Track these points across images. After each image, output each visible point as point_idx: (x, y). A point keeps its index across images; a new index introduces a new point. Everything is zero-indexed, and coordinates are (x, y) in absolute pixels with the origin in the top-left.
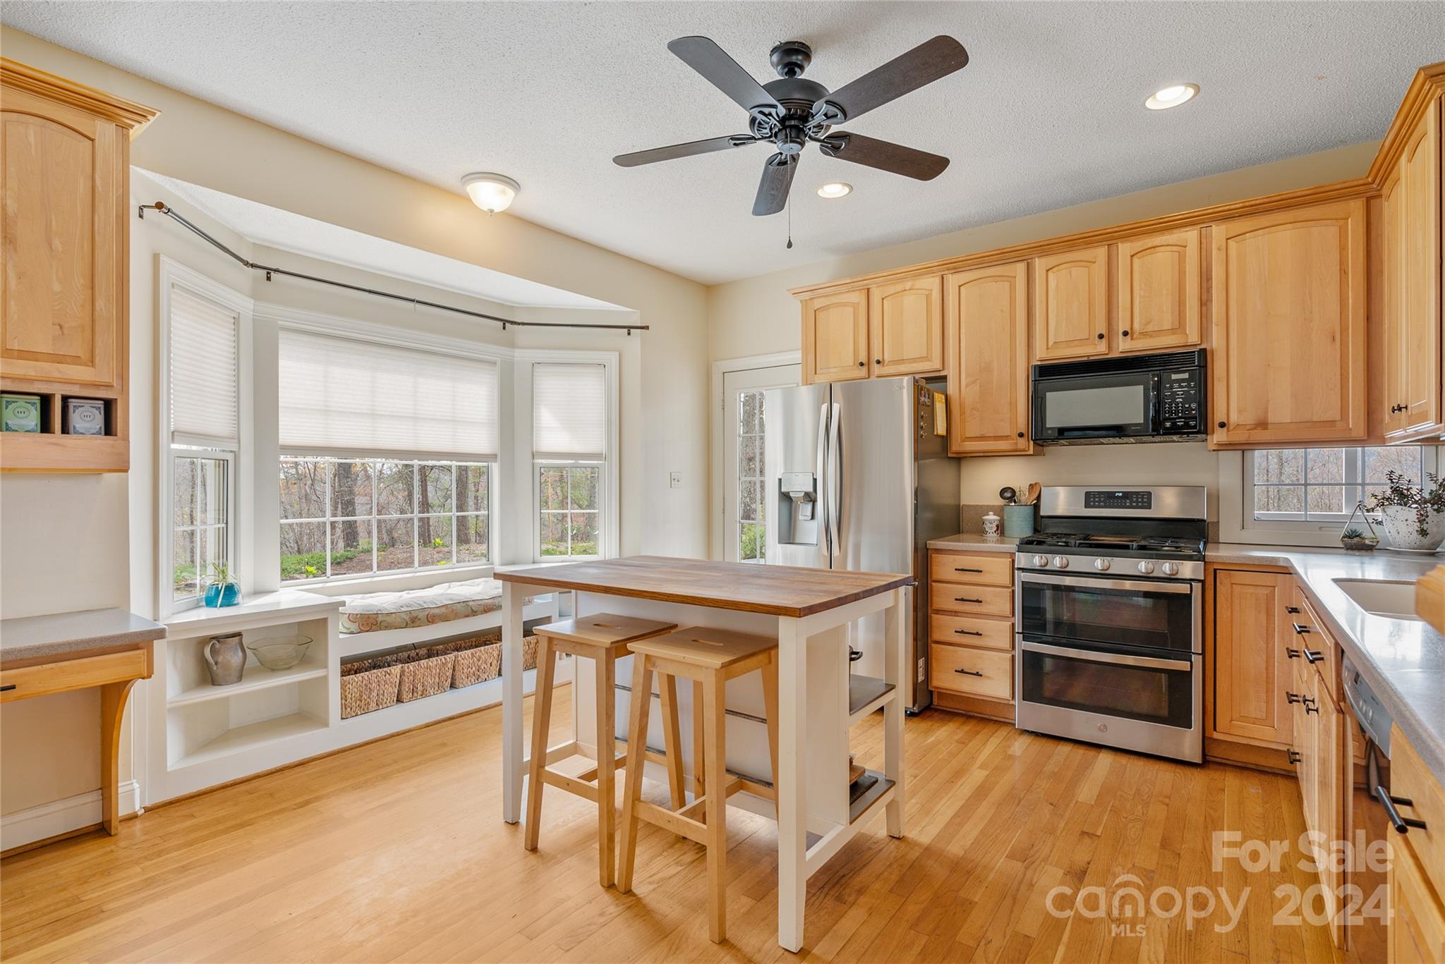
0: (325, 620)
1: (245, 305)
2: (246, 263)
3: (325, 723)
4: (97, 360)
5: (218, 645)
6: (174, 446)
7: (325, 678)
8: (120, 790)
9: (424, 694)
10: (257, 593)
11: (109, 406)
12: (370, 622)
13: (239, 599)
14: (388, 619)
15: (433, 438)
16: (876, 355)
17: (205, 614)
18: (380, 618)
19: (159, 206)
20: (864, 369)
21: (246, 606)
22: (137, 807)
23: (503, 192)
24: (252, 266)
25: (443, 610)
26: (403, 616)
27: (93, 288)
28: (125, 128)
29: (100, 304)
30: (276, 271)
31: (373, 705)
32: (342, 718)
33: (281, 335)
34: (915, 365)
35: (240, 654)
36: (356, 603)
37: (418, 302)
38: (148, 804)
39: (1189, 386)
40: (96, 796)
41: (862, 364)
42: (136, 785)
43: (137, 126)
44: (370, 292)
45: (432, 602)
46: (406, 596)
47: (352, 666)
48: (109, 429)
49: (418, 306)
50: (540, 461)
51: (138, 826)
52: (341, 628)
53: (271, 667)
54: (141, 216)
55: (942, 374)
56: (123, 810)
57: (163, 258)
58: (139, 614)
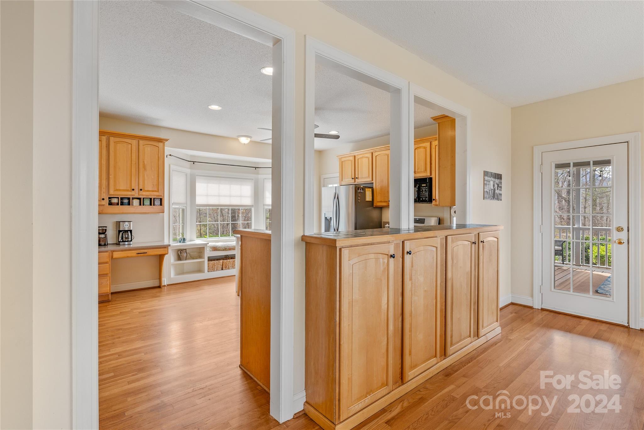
0: (204, 247)
1: (188, 171)
2: (189, 161)
3: (204, 272)
4: (159, 191)
5: (181, 251)
6: (173, 206)
7: (204, 261)
8: (163, 280)
9: (229, 269)
10: (191, 241)
11: (161, 199)
12: (215, 249)
13: (186, 241)
14: (219, 248)
15: (235, 201)
16: (357, 176)
17: (179, 244)
18: (217, 248)
19: (170, 155)
20: (354, 180)
21: (188, 243)
22: (166, 284)
23: (247, 139)
24: (190, 161)
25: (233, 247)
26: (223, 248)
27: (158, 176)
28: (164, 143)
29: (160, 180)
30: (195, 162)
31: (216, 269)
32: (208, 272)
33: (197, 177)
34: (366, 179)
35: (186, 254)
36: (211, 244)
37: (230, 165)
38: (168, 284)
39: (426, 188)
40: (158, 280)
41: (353, 179)
42: (165, 279)
43: (166, 142)
44: (218, 164)
45: (231, 245)
46: (225, 243)
47: (210, 259)
48: (161, 205)
49: (231, 166)
50: (266, 207)
51: (166, 287)
52: (208, 250)
53: (193, 258)
54: (167, 157)
55: (372, 182)
56: (163, 284)
57: (171, 165)
58: (166, 242)
